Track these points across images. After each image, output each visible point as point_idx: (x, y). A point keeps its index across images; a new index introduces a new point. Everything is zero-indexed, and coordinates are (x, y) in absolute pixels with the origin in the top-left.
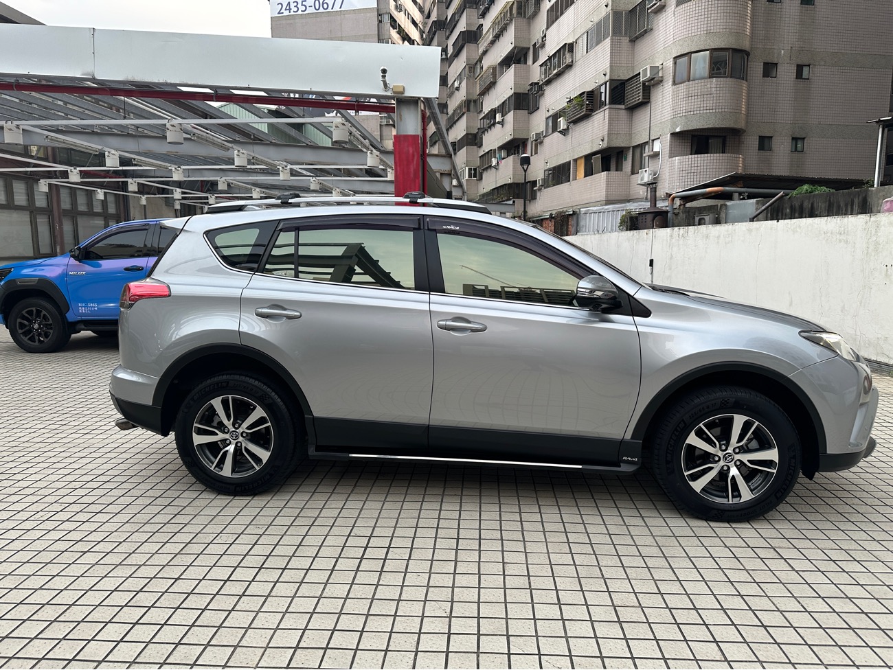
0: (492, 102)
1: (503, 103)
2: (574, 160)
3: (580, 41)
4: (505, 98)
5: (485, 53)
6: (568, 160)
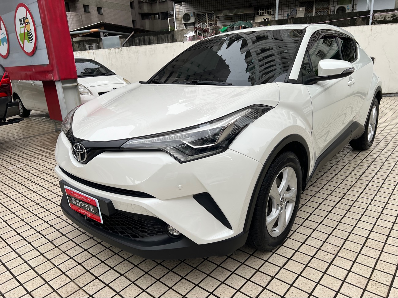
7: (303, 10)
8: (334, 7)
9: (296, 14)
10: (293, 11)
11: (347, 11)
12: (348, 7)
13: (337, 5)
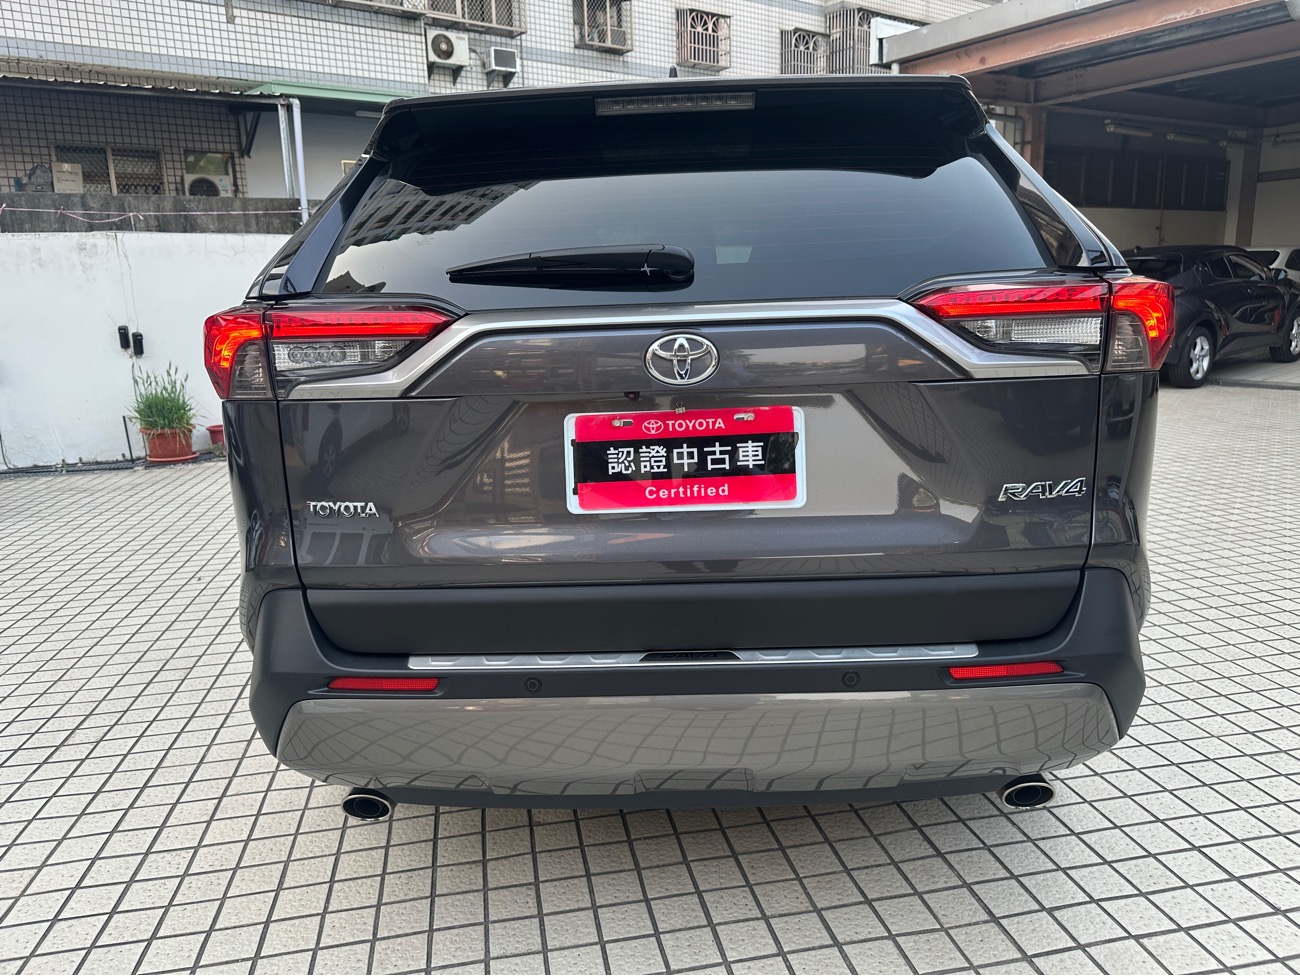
7: (77, 174)
8: (178, 179)
9: (52, 183)
10: (38, 172)
11: (223, 194)
12: (223, 183)
13: (184, 171)
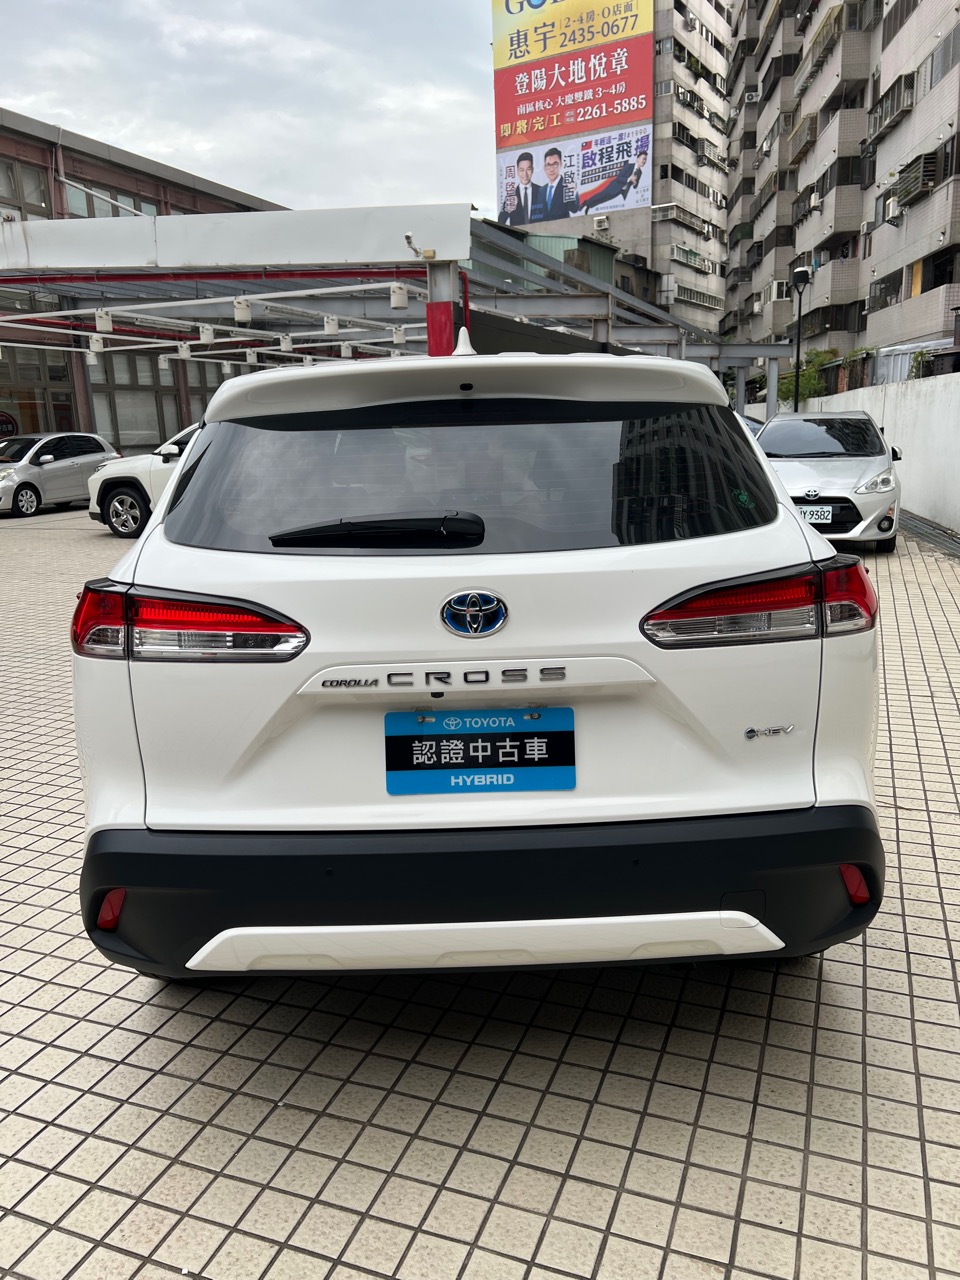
0: (810, 174)
1: (824, 175)
2: (908, 266)
3: (922, 70)
4: (826, 167)
5: (803, 92)
6: (900, 267)
